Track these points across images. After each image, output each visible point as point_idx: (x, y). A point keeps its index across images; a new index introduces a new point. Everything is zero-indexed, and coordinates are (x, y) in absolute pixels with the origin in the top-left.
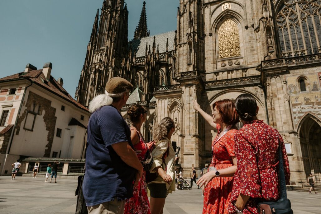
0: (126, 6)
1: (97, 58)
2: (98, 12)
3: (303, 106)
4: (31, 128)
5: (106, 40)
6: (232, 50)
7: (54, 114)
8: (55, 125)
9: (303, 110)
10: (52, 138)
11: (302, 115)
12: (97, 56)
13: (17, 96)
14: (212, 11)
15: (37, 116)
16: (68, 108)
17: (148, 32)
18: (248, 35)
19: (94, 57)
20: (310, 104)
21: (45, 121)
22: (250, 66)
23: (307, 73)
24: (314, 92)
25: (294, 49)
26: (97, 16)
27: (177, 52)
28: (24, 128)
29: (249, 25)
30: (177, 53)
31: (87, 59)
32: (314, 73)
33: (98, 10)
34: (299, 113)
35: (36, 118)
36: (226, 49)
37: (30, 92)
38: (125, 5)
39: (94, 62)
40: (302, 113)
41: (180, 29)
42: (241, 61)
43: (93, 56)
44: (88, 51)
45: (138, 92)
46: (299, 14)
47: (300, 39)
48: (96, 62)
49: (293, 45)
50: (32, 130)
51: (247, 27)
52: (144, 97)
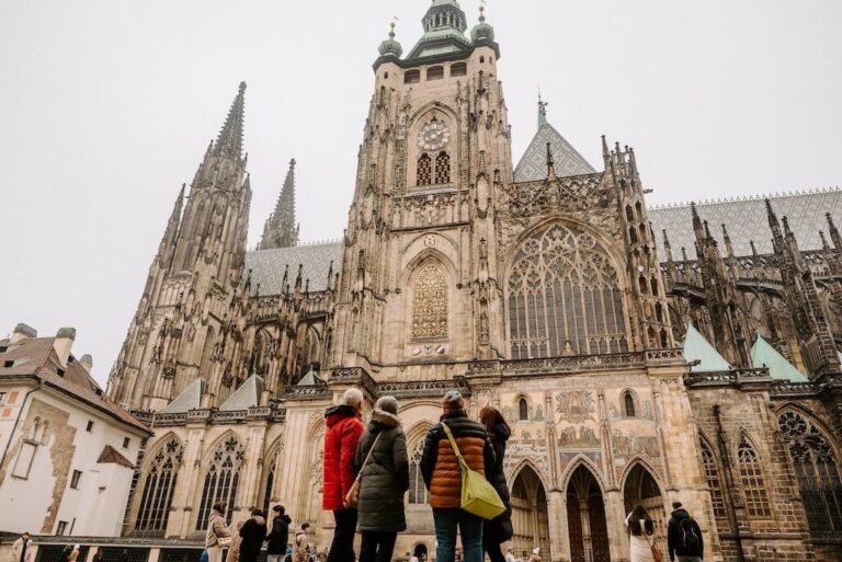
0: (247, 180)
1: (169, 294)
2: (183, 190)
3: (520, 445)
4: (24, 476)
5: (194, 258)
6: (434, 324)
7: (72, 440)
8: (70, 463)
9: (519, 453)
10: (62, 493)
11: (516, 461)
12: (170, 290)
13: (6, 410)
14: (405, 244)
15: (40, 447)
16: (99, 426)
17: (295, 227)
18: (461, 301)
19: (164, 293)
20: (529, 442)
21: (53, 456)
22: (458, 359)
23: (531, 388)
24: (536, 423)
25: (531, 335)
26: (181, 198)
27: (336, 317)
28: (13, 476)
29: (464, 283)
30: (335, 320)
31: (146, 295)
32: (540, 390)
33: (184, 185)
34: (513, 457)
35: (37, 453)
36: (425, 321)
37: (34, 399)
38: (245, 176)
39: (161, 304)
40: (517, 457)
41: (344, 272)
42: (447, 347)
43: (162, 289)
44: (150, 278)
45: (254, 383)
46: (542, 276)
47: (541, 318)
48: (167, 303)
49: (531, 327)
50: (26, 479)
51: (460, 286)
52: (265, 395)
